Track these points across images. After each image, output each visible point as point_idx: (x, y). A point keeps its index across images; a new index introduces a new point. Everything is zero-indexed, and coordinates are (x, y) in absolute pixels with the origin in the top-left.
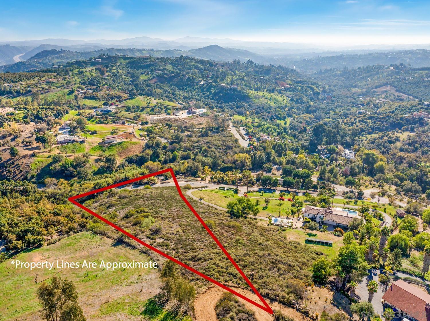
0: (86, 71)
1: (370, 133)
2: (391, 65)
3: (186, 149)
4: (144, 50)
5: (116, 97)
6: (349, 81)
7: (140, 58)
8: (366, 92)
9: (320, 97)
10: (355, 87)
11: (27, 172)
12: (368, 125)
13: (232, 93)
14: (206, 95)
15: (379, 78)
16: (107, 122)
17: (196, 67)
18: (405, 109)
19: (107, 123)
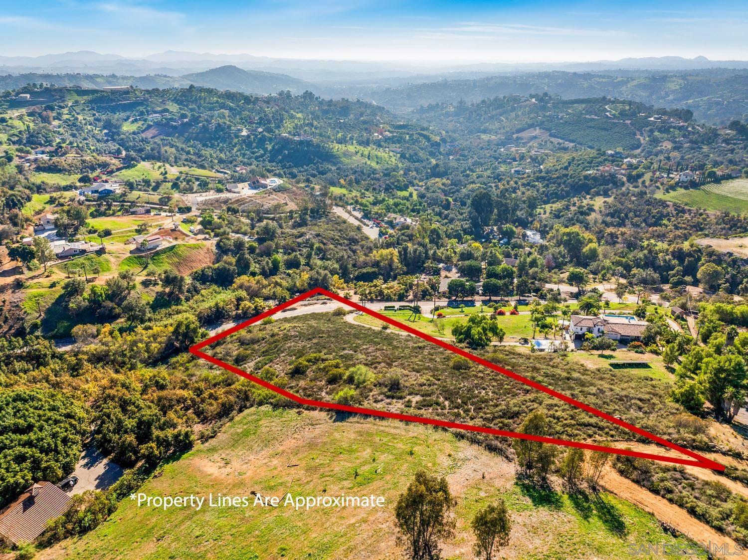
0: (11, 118)
1: (546, 203)
2: (530, 95)
3: (288, 250)
4: (98, 76)
5: (100, 166)
6: (472, 122)
7: (113, 92)
8: (506, 139)
9: (442, 150)
10: (485, 132)
11: (18, 319)
12: (538, 191)
13: (306, 148)
14: (258, 154)
15: (517, 116)
16: (111, 212)
17: (223, 106)
18: (583, 163)
19: (113, 215)
